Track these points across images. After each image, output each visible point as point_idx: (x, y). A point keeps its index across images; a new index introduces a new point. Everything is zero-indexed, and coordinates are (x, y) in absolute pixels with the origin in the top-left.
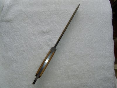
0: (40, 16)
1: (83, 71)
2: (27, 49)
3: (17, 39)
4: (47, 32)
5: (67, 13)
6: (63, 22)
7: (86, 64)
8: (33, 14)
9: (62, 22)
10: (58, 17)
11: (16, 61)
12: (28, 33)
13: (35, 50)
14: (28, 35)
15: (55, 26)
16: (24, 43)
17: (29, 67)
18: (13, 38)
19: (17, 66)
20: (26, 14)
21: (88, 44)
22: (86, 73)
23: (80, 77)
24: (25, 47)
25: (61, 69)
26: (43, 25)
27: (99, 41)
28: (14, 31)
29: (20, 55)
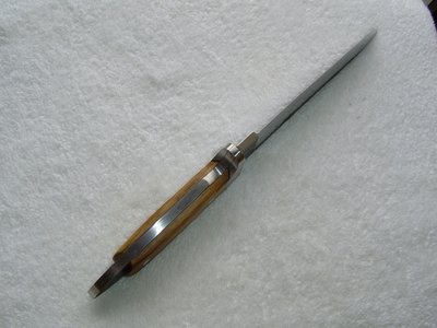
0: (135, 17)
1: (348, 256)
2: (78, 162)
3: (30, 116)
4: (172, 85)
5: (255, 8)
6: (239, 41)
7: (360, 222)
8: (103, 9)
9: (234, 41)
10: (220, 22)
11: (19, 217)
12: (81, 89)
13: (115, 166)
14: (81, 97)
15: (208, 56)
16: (60, 132)
17: (84, 244)
18: (7, 110)
19: (26, 242)
20: (72, 9)
21: (357, 136)
22: (363, 263)
23: (338, 284)
24: (65, 151)
25: (246, 249)
26: (152, 54)
27: (403, 122)
28: (17, 79)
29: (40, 191)
